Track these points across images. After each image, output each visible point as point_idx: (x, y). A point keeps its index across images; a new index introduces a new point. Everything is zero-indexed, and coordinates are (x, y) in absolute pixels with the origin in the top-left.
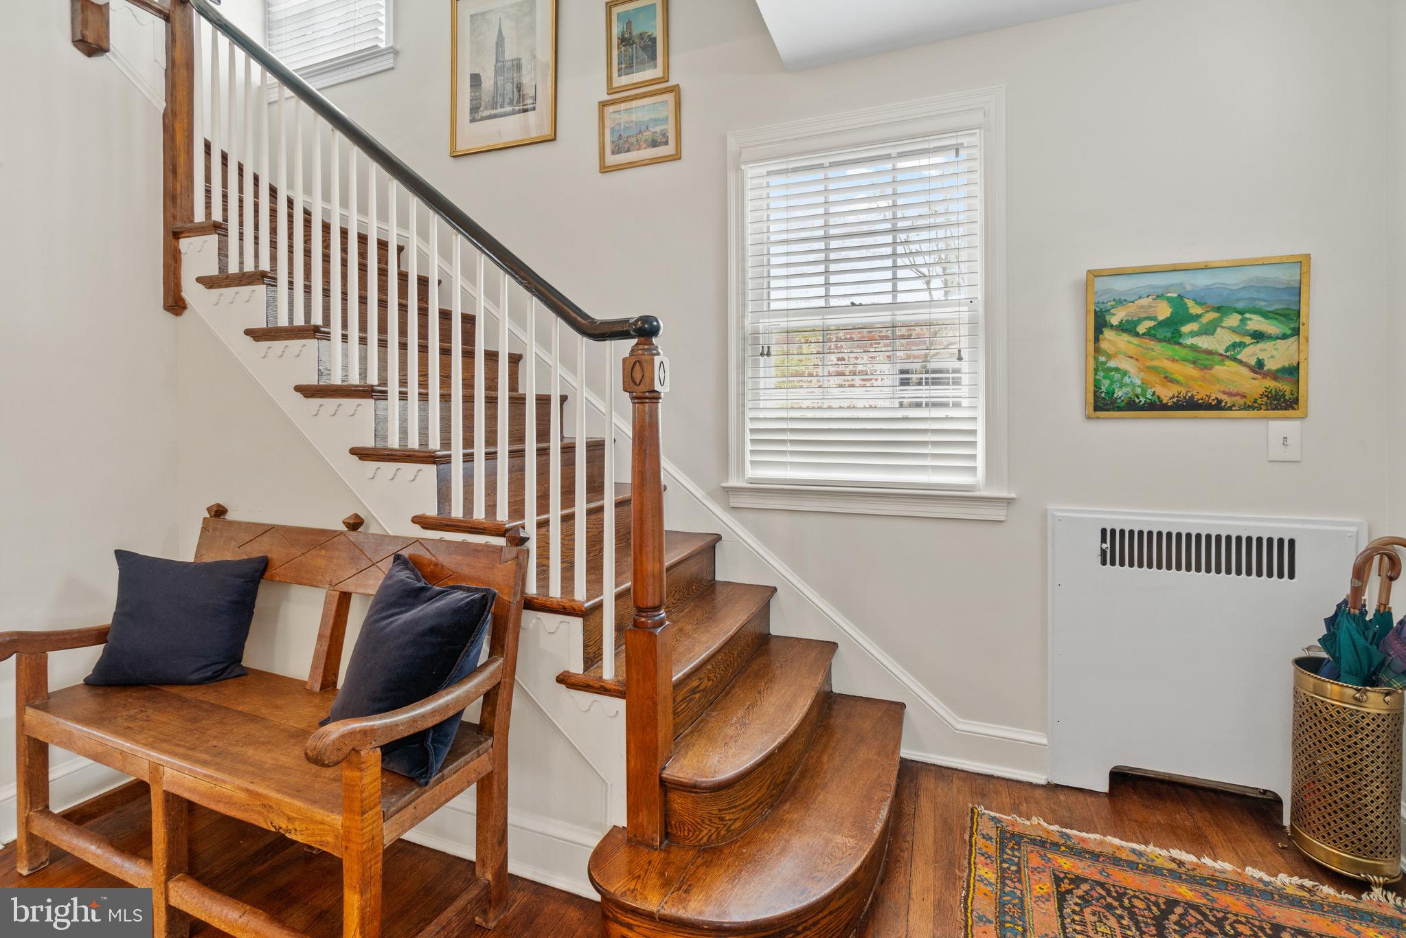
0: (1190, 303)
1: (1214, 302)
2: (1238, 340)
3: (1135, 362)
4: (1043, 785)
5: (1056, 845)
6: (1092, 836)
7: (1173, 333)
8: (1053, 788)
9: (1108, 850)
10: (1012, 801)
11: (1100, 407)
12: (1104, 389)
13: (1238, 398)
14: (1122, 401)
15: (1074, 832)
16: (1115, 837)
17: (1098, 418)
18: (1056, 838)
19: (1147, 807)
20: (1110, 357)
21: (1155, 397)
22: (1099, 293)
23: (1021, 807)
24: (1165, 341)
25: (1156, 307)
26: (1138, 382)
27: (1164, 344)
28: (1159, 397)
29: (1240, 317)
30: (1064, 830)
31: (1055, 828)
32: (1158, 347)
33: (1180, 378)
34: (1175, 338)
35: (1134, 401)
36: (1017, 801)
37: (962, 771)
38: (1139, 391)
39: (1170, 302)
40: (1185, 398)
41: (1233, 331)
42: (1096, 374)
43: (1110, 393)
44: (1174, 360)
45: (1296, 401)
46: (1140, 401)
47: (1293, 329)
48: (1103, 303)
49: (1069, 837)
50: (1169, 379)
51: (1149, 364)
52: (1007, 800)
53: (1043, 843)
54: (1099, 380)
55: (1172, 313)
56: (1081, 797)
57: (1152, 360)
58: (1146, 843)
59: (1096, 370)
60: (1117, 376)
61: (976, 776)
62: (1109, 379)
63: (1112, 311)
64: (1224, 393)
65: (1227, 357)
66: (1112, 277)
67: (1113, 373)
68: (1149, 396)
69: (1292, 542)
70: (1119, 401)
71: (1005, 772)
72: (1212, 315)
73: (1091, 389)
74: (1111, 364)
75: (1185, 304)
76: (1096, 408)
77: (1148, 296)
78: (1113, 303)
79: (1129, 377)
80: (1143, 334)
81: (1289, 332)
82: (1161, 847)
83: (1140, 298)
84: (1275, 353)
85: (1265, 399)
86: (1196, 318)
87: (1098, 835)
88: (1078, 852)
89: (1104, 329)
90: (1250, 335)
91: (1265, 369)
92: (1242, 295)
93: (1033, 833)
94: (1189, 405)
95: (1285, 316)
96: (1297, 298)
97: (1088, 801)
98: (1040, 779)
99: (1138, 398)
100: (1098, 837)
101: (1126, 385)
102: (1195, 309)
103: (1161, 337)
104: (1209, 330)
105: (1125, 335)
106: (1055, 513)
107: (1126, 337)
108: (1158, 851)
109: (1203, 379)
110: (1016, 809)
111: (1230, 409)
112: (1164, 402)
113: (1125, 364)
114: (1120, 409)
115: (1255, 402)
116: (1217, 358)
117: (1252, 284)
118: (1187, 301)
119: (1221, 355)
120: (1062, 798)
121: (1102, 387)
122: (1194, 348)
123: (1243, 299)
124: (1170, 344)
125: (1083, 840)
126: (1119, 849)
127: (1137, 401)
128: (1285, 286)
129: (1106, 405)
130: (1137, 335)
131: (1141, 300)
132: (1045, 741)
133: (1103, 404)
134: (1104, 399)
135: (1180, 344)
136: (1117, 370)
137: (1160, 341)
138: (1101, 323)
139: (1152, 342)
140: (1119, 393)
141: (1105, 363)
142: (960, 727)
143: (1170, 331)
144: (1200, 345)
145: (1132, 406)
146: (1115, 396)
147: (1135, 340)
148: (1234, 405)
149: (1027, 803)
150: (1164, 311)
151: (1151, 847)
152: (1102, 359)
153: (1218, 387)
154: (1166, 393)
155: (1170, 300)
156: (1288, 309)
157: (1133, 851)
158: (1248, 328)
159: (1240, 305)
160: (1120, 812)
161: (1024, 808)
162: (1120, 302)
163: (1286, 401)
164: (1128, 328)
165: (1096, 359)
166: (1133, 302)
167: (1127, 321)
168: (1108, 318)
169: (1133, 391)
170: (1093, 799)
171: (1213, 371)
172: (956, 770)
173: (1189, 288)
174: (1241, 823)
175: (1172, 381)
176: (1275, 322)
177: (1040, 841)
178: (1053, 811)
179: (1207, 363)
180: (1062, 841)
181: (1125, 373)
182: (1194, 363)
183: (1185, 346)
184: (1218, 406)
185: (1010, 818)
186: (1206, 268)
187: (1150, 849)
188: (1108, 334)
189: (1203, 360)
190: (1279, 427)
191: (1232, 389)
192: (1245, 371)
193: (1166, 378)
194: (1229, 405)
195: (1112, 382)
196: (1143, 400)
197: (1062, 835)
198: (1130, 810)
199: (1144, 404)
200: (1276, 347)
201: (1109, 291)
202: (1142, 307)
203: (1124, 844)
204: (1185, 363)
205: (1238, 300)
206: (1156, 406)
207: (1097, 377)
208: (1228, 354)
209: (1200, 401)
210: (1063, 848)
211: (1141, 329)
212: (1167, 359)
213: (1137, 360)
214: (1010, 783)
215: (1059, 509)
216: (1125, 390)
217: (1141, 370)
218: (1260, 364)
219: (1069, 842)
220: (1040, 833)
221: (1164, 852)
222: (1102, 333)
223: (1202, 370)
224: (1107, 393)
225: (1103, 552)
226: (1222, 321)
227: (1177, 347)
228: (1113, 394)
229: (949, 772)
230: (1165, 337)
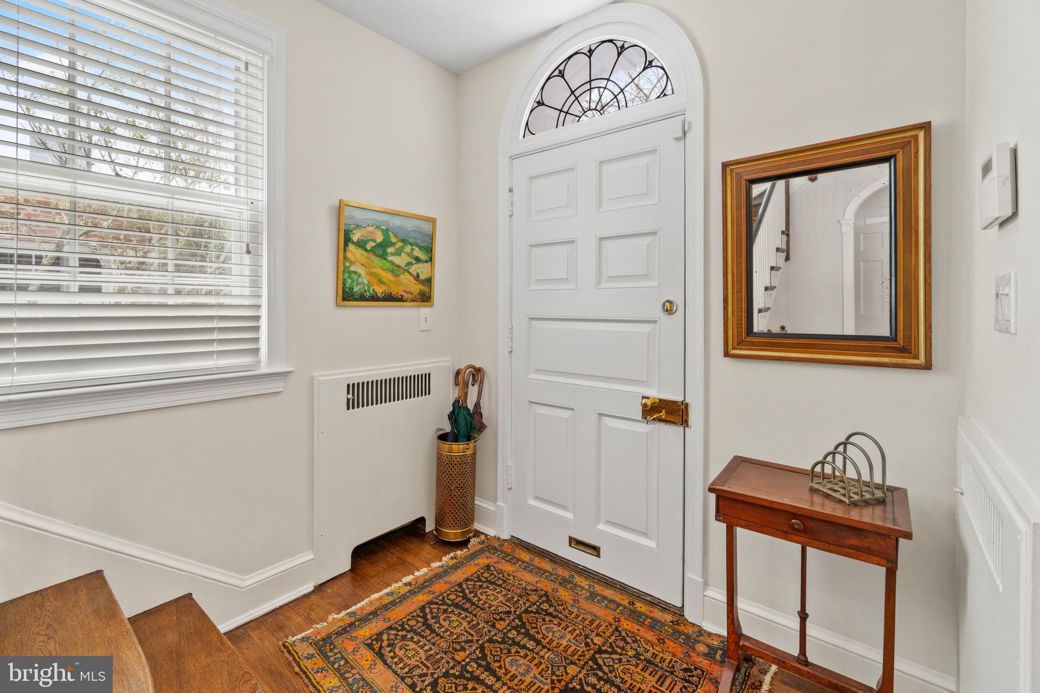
0: (391, 235)
1: (401, 236)
2: (410, 261)
3: (364, 268)
4: (313, 591)
5: (352, 624)
6: (363, 603)
7: (383, 252)
8: (319, 588)
9: (378, 604)
10: (303, 617)
11: (345, 298)
12: (348, 286)
13: (409, 295)
14: (358, 294)
15: (354, 608)
16: (373, 594)
17: (344, 306)
18: (349, 620)
19: (373, 563)
20: (352, 263)
21: (374, 293)
22: (347, 217)
23: (311, 617)
24: (379, 257)
25: (376, 234)
26: (366, 282)
27: (379, 258)
28: (376, 293)
29: (410, 247)
30: (350, 610)
31: (343, 613)
32: (377, 260)
33: (386, 281)
34: (383, 256)
35: (364, 294)
36: (306, 615)
37: (251, 621)
38: (366, 288)
39: (382, 232)
40: (388, 293)
41: (408, 255)
42: (344, 275)
43: (351, 289)
44: (383, 269)
45: (430, 297)
46: (367, 295)
47: (429, 258)
48: (349, 225)
49: (354, 613)
50: (381, 282)
51: (372, 270)
52: (299, 620)
53: (345, 630)
54: (345, 279)
55: (383, 239)
56: (338, 582)
57: (373, 268)
58: (389, 585)
59: (344, 272)
60: (355, 277)
61: (264, 618)
62: (351, 279)
63: (354, 232)
64: (404, 291)
65: (405, 270)
66: (354, 208)
67: (353, 275)
68: (371, 292)
69: (429, 374)
70: (356, 294)
71: (282, 600)
72: (400, 244)
73: (341, 285)
74: (352, 268)
75: (389, 234)
76: (344, 299)
77: (372, 226)
78: (354, 226)
79: (362, 278)
80: (370, 250)
81: (428, 259)
82: (396, 582)
83: (368, 226)
84: (423, 270)
85: (419, 295)
86: (393, 244)
87: (366, 599)
88: (365, 619)
89: (349, 244)
90: (414, 259)
91: (420, 278)
92: (412, 234)
93: (335, 628)
94: (389, 298)
95: (427, 250)
96: (431, 241)
97: (344, 581)
98: (308, 588)
99: (366, 293)
100: (367, 600)
101: (360, 284)
102: (393, 239)
103: (378, 254)
104: (398, 253)
105: (360, 249)
106: (319, 378)
107: (360, 251)
108: (397, 585)
109: (396, 283)
110: (310, 622)
111: (406, 301)
112: (379, 296)
113: (360, 270)
114: (356, 300)
115: (416, 297)
116: (402, 270)
117: (416, 229)
118: (390, 233)
119: (403, 268)
120: (329, 591)
121: (347, 284)
122: (392, 263)
123: (412, 237)
124: (382, 258)
125: (362, 609)
126: (381, 599)
127: (365, 294)
128: (427, 234)
129: (349, 297)
130: (366, 250)
131: (369, 227)
132: (311, 556)
133: (348, 296)
134: (348, 293)
135: (386, 259)
136: (355, 273)
137: (377, 256)
138: (347, 240)
139: (373, 256)
140: (356, 289)
141: (349, 267)
142: (246, 584)
143: (381, 250)
144: (395, 261)
145: (362, 298)
146: (354, 290)
147: (365, 254)
148: (408, 299)
149: (312, 611)
150: (380, 238)
151: (393, 585)
152: (347, 264)
153: (401, 288)
154: (380, 290)
155: (382, 230)
156: (428, 246)
157: (387, 594)
158: (414, 254)
159: (411, 240)
160: (364, 576)
161: (313, 616)
162: (359, 227)
163: (426, 297)
164: (361, 244)
165: (344, 264)
166: (365, 228)
167: (361, 239)
168: (351, 236)
169: (364, 288)
170: (345, 579)
171: (400, 277)
172: (246, 624)
173: (391, 225)
174: (412, 543)
175: (382, 282)
176: (423, 253)
177: (342, 630)
178: (331, 604)
179: (397, 273)
180: (353, 619)
181: (359, 276)
182: (392, 272)
183: (388, 261)
184: (401, 299)
185: (312, 630)
186: (398, 215)
187: (395, 586)
188: (351, 247)
189: (396, 270)
190: (424, 311)
191: (408, 290)
192: (412, 279)
193: (379, 280)
194: (406, 299)
195: (353, 281)
196: (368, 294)
197: (350, 614)
198: (367, 571)
199: (369, 296)
200: (424, 267)
201: (352, 217)
202: (369, 232)
203: (381, 594)
204: (388, 272)
205: (411, 237)
206: (374, 298)
207: (345, 277)
208: (406, 268)
209: (394, 296)
210: (357, 623)
211: (369, 247)
212: (381, 268)
213: (366, 267)
214: (291, 605)
215: (320, 375)
216: (359, 287)
217: (368, 274)
218: (418, 275)
219: (357, 617)
220: (339, 624)
221: (400, 584)
222: (348, 246)
223: (395, 276)
224: (349, 289)
225: (348, 400)
226: (404, 248)
227: (385, 261)
228: (353, 289)
229: (242, 630)
230: (380, 254)
